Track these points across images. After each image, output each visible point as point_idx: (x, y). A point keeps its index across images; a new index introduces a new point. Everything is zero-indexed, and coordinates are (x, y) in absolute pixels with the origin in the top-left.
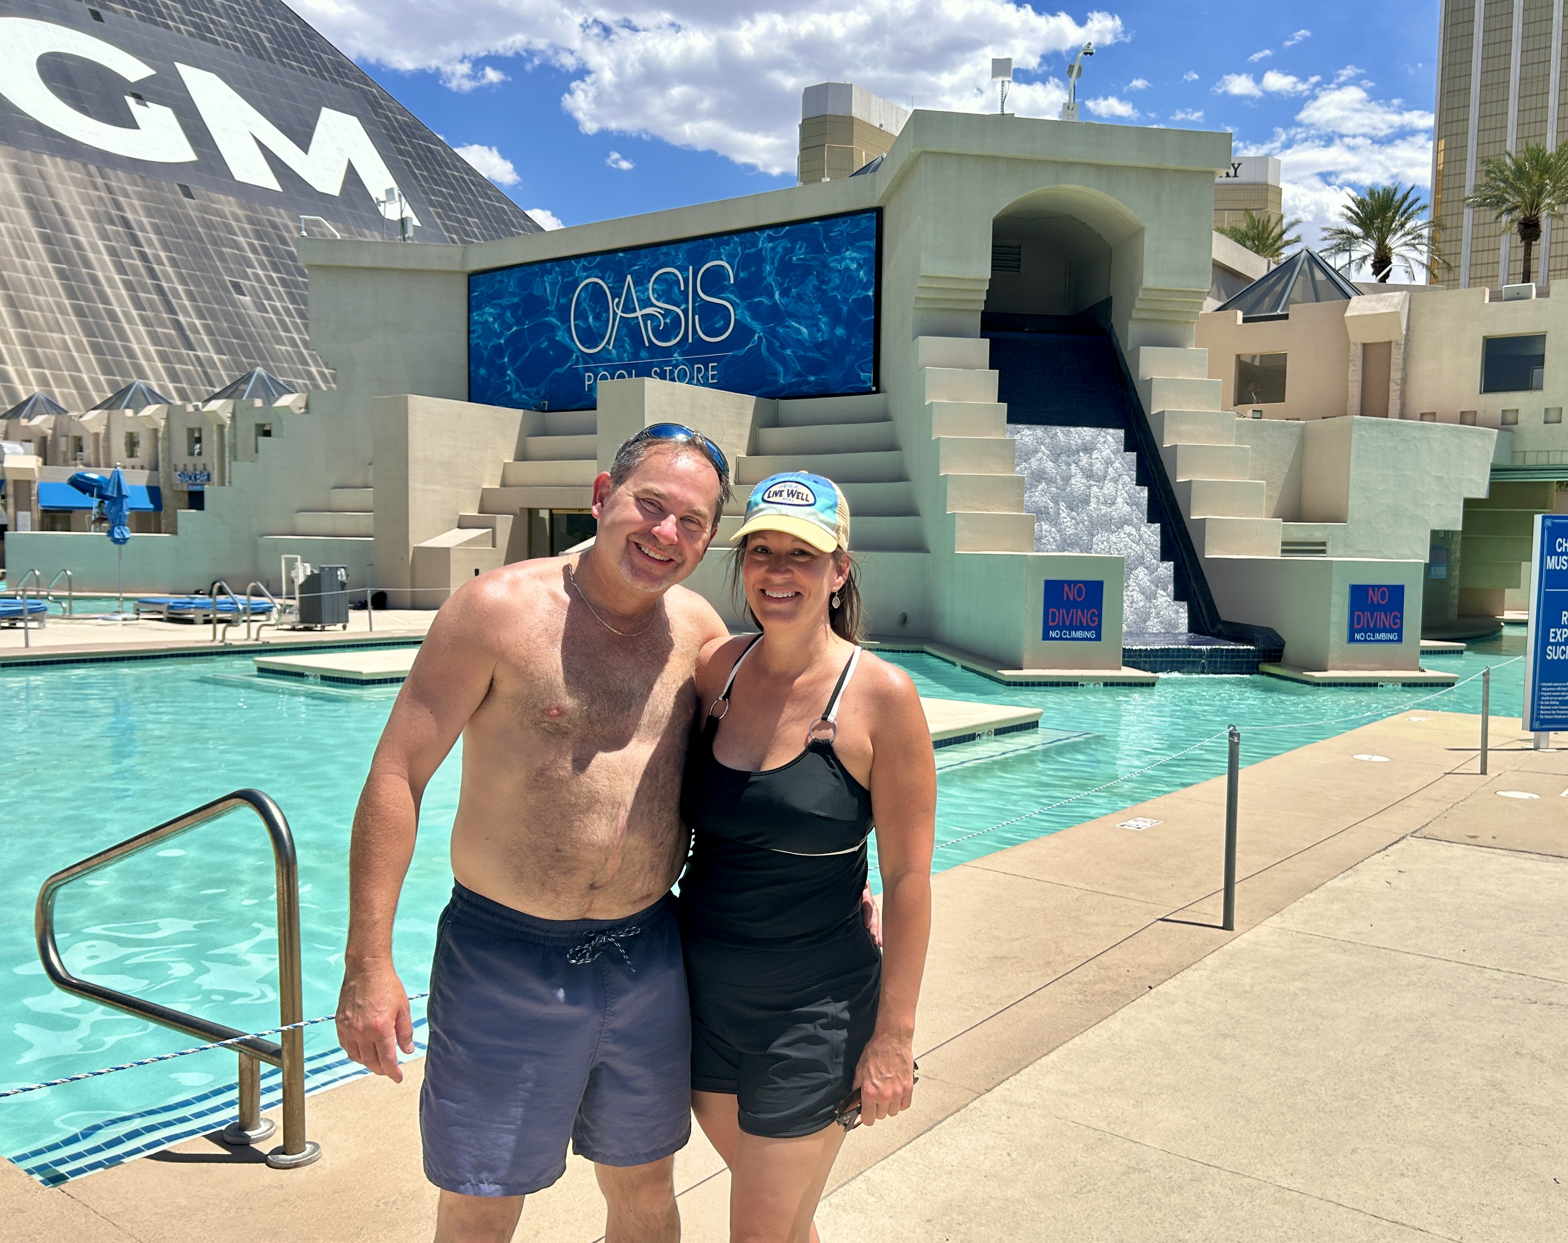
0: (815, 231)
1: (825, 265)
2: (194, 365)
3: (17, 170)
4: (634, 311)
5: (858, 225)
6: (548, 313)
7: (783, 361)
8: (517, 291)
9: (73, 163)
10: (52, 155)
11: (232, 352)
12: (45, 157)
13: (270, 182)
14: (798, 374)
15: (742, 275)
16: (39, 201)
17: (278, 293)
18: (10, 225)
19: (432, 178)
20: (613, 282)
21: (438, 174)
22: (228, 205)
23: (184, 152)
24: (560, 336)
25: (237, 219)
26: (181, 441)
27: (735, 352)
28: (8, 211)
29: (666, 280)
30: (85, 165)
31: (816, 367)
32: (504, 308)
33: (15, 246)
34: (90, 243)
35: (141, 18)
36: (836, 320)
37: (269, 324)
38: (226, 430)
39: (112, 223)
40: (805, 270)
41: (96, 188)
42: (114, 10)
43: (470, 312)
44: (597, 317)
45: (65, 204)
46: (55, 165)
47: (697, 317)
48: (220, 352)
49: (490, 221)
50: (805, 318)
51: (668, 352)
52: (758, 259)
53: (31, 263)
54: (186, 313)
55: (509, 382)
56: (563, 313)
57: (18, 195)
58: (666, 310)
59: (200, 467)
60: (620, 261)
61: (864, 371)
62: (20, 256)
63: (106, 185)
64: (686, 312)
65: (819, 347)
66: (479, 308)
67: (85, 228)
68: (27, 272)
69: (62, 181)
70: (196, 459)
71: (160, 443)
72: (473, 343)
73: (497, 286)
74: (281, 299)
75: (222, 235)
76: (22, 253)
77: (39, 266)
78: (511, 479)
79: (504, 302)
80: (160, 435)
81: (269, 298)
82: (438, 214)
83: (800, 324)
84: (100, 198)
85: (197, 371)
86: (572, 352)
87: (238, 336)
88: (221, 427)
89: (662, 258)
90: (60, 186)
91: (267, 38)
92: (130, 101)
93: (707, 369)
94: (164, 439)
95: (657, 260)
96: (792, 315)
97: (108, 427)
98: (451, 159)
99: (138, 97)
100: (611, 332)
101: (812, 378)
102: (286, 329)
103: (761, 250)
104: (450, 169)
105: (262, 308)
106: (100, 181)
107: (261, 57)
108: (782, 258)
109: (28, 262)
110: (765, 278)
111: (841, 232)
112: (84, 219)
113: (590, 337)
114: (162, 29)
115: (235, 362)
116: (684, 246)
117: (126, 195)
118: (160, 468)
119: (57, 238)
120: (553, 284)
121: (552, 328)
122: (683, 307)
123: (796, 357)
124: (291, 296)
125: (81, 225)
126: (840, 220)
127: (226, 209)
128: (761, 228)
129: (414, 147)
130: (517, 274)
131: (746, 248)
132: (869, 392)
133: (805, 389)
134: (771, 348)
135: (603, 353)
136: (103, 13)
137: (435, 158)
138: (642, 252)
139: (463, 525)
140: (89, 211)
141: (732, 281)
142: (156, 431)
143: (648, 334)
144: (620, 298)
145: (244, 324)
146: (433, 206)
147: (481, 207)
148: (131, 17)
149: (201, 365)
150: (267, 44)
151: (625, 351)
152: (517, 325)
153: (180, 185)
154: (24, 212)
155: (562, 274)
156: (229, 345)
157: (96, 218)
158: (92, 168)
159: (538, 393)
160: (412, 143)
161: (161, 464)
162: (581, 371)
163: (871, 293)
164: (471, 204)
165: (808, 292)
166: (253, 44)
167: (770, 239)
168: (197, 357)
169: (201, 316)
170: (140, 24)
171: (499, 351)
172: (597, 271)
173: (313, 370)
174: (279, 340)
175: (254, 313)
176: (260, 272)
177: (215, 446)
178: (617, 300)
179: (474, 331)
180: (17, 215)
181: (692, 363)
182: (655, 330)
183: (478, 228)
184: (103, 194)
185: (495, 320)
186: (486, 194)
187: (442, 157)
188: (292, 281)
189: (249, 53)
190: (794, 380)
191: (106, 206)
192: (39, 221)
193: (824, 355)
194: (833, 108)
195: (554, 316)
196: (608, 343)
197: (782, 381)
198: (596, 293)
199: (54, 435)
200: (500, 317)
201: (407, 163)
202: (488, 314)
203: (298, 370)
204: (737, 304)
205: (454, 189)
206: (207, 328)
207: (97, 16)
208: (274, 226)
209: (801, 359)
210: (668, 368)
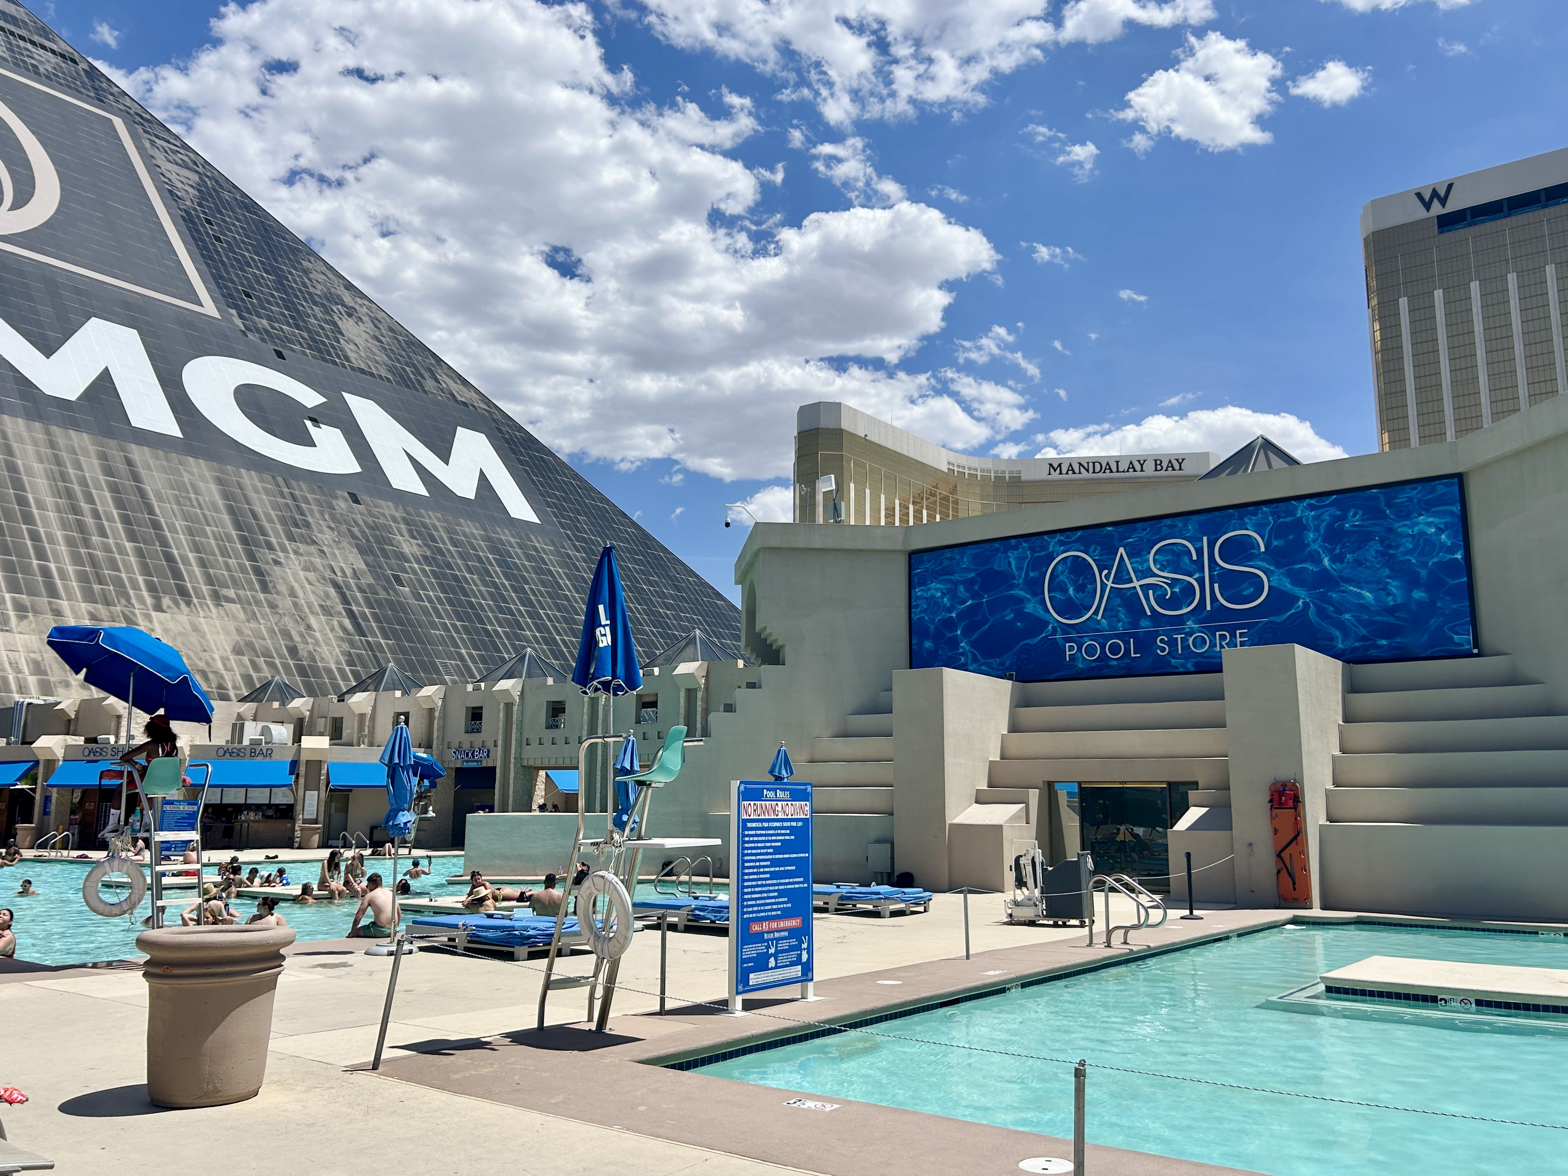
0: (1375, 498)
1: (1390, 530)
2: (365, 650)
3: (219, 481)
4: (1131, 581)
5: (1433, 490)
6: (1013, 586)
7: (1341, 626)
8: (973, 567)
9: (265, 476)
10: (248, 470)
11: (397, 638)
12: (243, 471)
13: (421, 490)
14: (1364, 638)
15: (1275, 543)
16: (238, 508)
17: (431, 583)
18: (215, 529)
19: (548, 484)
20: (1101, 555)
21: (551, 480)
22: (388, 508)
23: (351, 466)
24: (1029, 608)
25: (395, 520)
26: (459, 719)
27: (1272, 619)
28: (212, 517)
29: (1172, 552)
30: (274, 477)
31: (1389, 631)
32: (956, 584)
33: (218, 546)
34: (279, 543)
35: (314, 357)
36: (1413, 582)
37: (425, 610)
38: (515, 708)
39: (297, 526)
40: (1363, 537)
41: (283, 496)
42: (293, 350)
43: (911, 587)
44: (1080, 589)
45: (259, 510)
46: (251, 478)
47: (1216, 586)
48: (386, 637)
49: (595, 519)
50: (1367, 583)
51: (1180, 619)
52: (1299, 527)
53: (232, 562)
54: (358, 604)
55: (962, 654)
56: (1035, 587)
57: (220, 503)
58: (1173, 579)
59: (478, 744)
60: (1109, 535)
61: (1457, 634)
62: (223, 556)
63: (291, 493)
64: (1201, 582)
65: (1390, 611)
66: (923, 583)
67: (275, 531)
68: (229, 569)
69: (257, 491)
70: (474, 737)
71: (436, 722)
72: (915, 618)
73: (946, 563)
74: (434, 590)
75: (384, 534)
76: (225, 553)
77: (238, 564)
78: (1013, 751)
79: (956, 577)
80: (437, 714)
81: (424, 589)
82: (553, 512)
83: (1361, 588)
84: (287, 505)
85: (367, 654)
86: (1048, 623)
87: (401, 623)
88: (509, 706)
89: (1165, 531)
90: (254, 495)
91: (412, 371)
92: (308, 423)
93: (1233, 636)
94: (439, 718)
95: (1159, 531)
96: (1348, 580)
97: (374, 708)
98: (560, 467)
99: (314, 421)
100: (1099, 603)
101: (1384, 642)
102: (440, 616)
103: (1301, 518)
104: (560, 475)
105: (419, 598)
106: (286, 490)
107: (408, 386)
108: (1329, 526)
109: (230, 561)
110: (1308, 545)
111: (1410, 500)
112: (274, 523)
113: (1069, 608)
114: (331, 365)
115: (399, 646)
116: (1195, 518)
117: (307, 502)
118: (434, 746)
119: (253, 539)
120: (1020, 559)
121: (1020, 601)
122: (1197, 576)
123: (1359, 621)
124: (441, 585)
125: (272, 528)
126: (1408, 487)
127: (387, 512)
128: (1300, 498)
129: (530, 458)
130: (970, 551)
131: (1279, 517)
132: (1469, 655)
133: (1373, 653)
134: (1321, 613)
135: (1088, 623)
136: (284, 352)
137: (548, 467)
138: (1139, 525)
139: (980, 800)
140: (277, 515)
141: (1263, 549)
142: (431, 711)
143: (1150, 603)
144: (1110, 569)
145: (405, 612)
146: (550, 507)
147: (588, 508)
148: (306, 355)
149: (372, 650)
150: (411, 376)
151: (1119, 621)
152: (972, 599)
153: (349, 493)
154: (226, 517)
155: (1032, 549)
156: (394, 631)
157: (283, 521)
158: (280, 480)
159: (1002, 664)
160: (529, 455)
161: (435, 742)
162: (1060, 642)
163: (1459, 556)
164: (580, 505)
165: (1370, 558)
166: (401, 376)
167: (1312, 507)
168: (368, 642)
169: (370, 606)
170: (314, 361)
171: (950, 624)
172: (1078, 545)
173: (463, 651)
174: (434, 626)
175: (412, 601)
176: (416, 566)
177: (501, 724)
178: (1106, 572)
179: (917, 606)
180: (220, 519)
181: (1212, 631)
182: (1161, 600)
183: (587, 525)
184: (289, 502)
185: (944, 594)
186: (590, 496)
187: (553, 465)
188: (442, 573)
189: (398, 383)
190: (1357, 644)
191: (291, 512)
192: (238, 526)
193: (1398, 618)
194: (825, 422)
195: (1021, 589)
196: (1096, 612)
197: (1340, 646)
198: (1079, 568)
199: (311, 716)
200: (951, 592)
201: (526, 471)
202: (936, 589)
203: (451, 651)
204: (1272, 572)
205: (565, 492)
206: (374, 615)
207: (280, 355)
208: (425, 526)
209: (1367, 624)
210: (1179, 637)
